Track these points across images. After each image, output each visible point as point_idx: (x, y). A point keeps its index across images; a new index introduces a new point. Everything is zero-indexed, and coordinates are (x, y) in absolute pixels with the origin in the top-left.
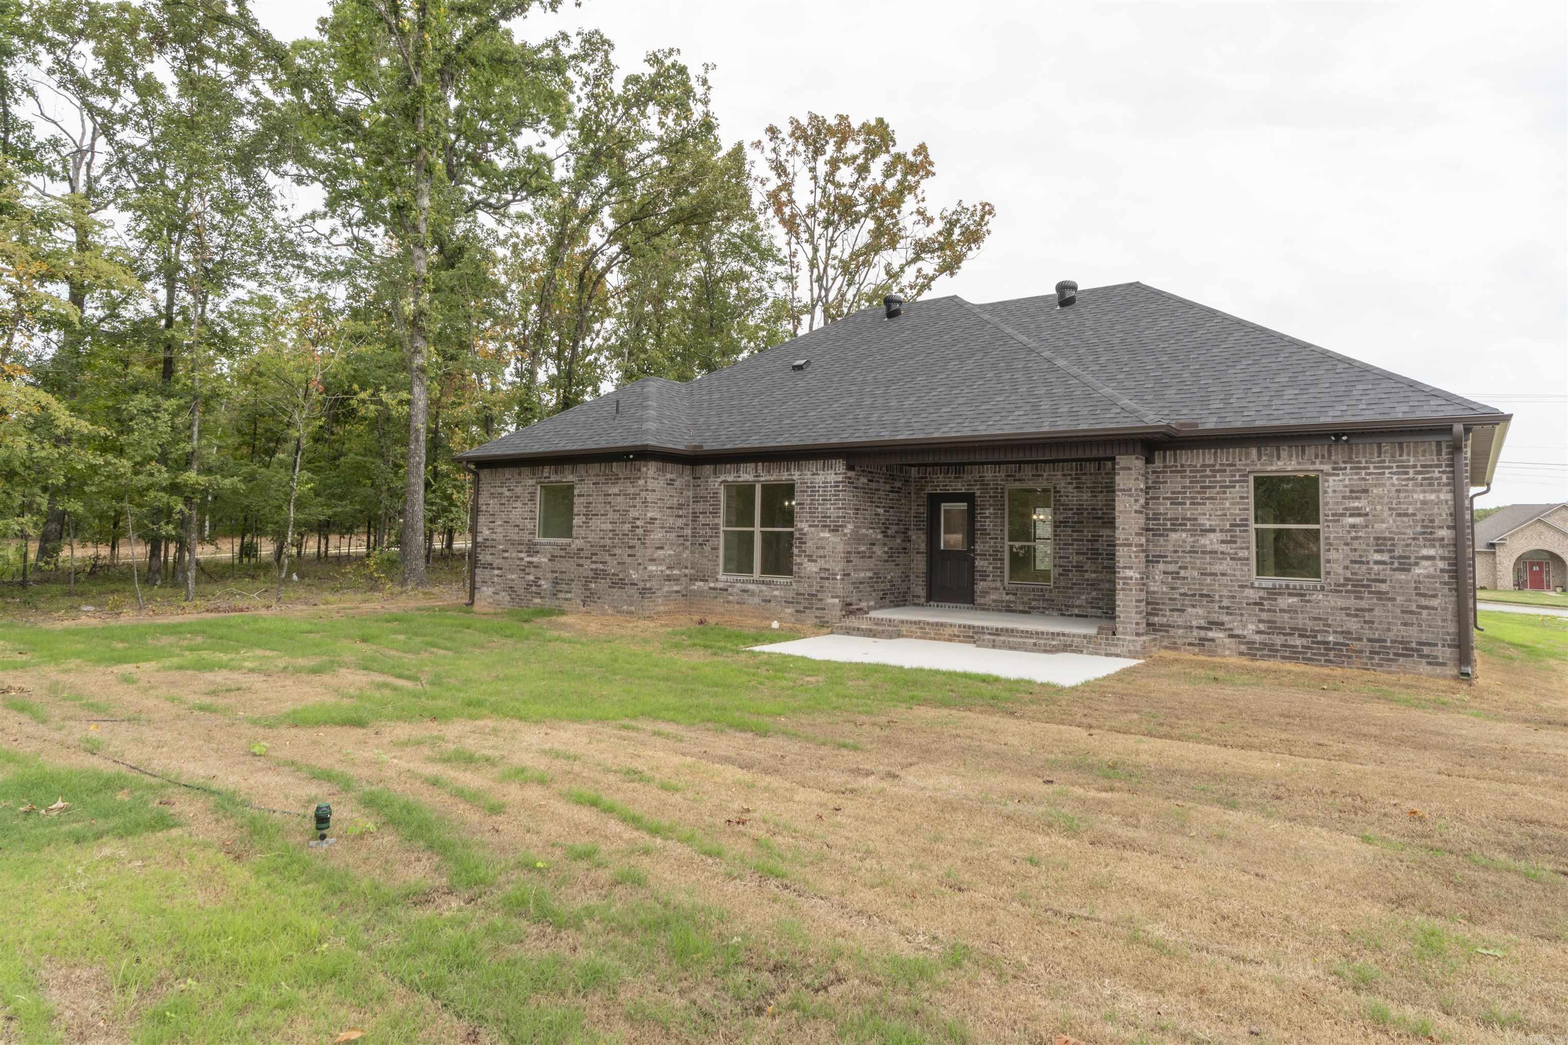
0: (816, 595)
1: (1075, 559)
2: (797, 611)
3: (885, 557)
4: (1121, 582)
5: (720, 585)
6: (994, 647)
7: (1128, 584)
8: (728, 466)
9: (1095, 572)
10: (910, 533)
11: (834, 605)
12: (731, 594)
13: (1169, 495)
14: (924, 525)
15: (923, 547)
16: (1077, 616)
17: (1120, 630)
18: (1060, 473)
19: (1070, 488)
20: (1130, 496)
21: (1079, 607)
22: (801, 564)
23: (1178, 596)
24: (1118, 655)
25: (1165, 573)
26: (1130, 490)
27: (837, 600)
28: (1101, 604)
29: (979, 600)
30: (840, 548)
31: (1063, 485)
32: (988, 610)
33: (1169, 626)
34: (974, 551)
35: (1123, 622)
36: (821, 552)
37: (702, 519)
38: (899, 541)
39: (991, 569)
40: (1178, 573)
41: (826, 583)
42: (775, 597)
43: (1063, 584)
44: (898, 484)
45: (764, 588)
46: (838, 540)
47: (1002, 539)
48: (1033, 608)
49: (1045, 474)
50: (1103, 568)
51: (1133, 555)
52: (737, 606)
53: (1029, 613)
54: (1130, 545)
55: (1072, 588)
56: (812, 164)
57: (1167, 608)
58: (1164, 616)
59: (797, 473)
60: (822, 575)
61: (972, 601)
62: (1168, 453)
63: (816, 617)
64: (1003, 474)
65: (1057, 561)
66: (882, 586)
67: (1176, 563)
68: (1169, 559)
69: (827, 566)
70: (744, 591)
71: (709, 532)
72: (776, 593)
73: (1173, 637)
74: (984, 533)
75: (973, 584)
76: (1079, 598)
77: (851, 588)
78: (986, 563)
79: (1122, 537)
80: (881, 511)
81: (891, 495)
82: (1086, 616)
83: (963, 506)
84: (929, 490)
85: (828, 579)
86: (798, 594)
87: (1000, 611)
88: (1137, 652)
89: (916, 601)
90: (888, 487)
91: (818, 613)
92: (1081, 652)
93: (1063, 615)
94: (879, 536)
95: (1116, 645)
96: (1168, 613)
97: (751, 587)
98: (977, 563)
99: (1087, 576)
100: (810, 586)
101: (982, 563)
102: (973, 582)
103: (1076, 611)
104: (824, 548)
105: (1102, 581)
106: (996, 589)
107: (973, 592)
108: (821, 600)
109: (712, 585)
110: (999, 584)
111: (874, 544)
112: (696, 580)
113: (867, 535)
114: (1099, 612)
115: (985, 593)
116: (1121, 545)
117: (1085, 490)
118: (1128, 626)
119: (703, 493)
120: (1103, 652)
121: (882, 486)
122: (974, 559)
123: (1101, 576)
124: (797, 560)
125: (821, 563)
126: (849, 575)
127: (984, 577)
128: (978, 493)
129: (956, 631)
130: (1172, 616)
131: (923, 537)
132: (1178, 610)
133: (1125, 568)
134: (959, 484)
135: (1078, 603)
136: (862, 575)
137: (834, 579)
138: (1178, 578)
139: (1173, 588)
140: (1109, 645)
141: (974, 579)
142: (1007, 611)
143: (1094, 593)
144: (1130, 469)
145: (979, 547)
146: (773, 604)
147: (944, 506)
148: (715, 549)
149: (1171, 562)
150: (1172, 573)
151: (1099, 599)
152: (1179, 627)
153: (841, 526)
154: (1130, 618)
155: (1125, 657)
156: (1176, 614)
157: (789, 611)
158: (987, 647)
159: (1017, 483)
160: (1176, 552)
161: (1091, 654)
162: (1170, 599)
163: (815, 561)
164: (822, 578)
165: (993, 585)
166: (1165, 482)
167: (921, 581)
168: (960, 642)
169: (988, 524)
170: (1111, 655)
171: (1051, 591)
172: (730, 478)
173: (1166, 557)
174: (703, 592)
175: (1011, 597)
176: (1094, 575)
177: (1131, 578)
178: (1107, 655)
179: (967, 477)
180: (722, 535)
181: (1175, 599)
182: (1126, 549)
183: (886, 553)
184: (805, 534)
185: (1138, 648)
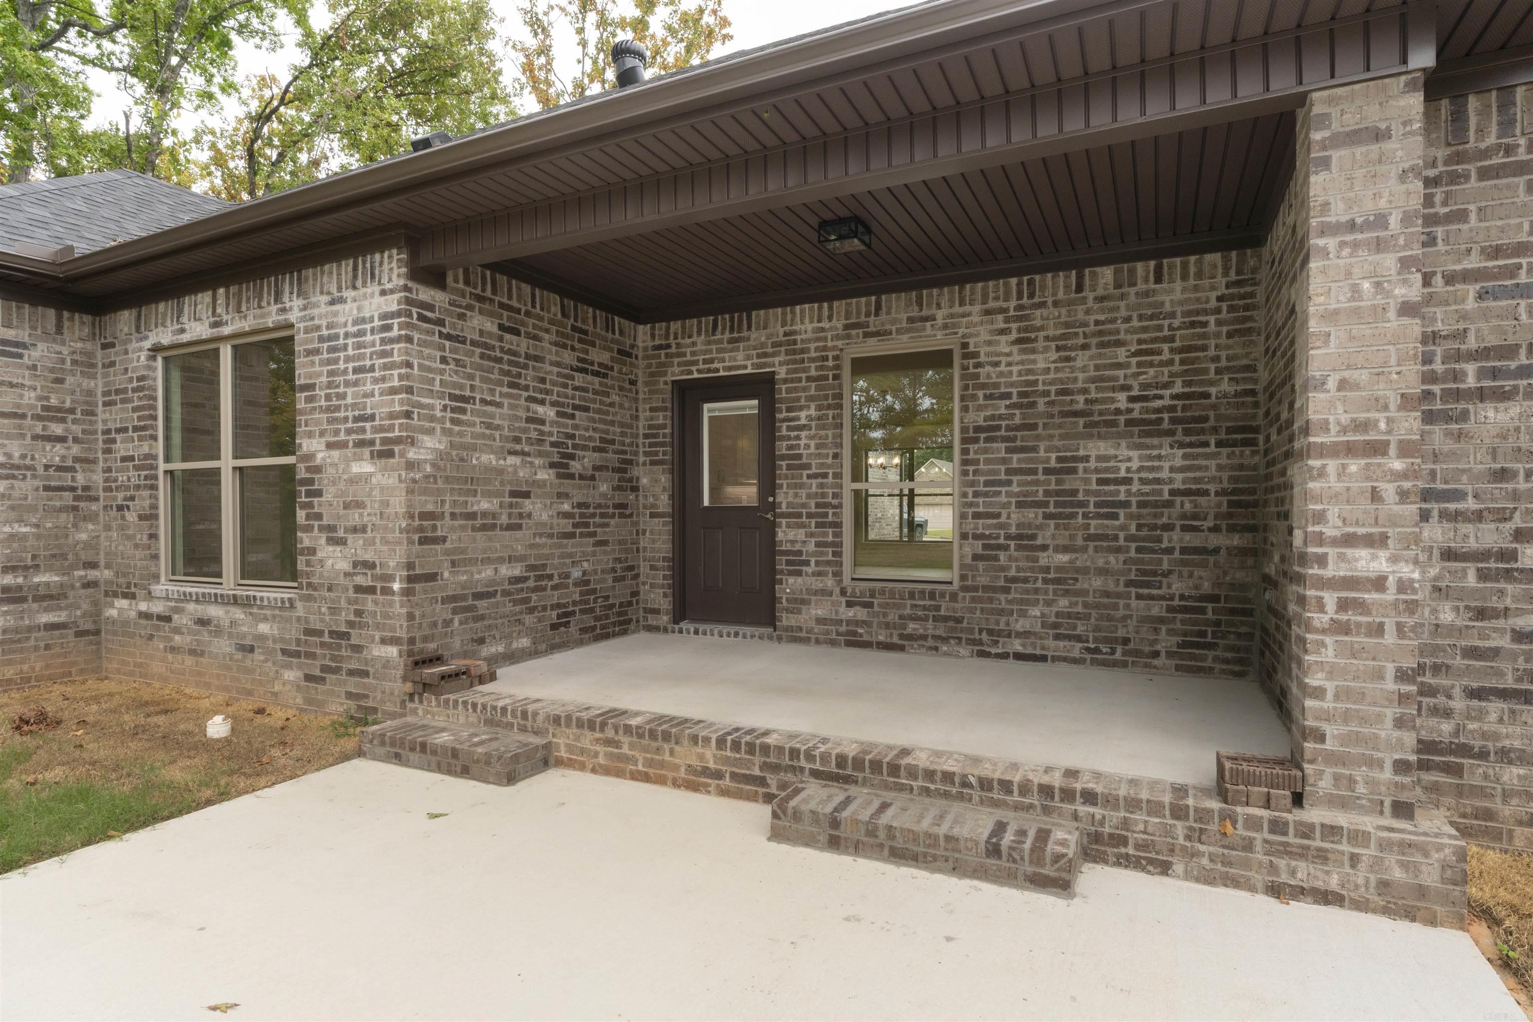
0: (345, 636)
1: (1014, 518)
2: (309, 678)
3: (567, 525)
4: (1330, 599)
5: (158, 608)
6: (835, 844)
7: (1361, 607)
8: (162, 306)
9: (1065, 549)
10: (636, 472)
11: (387, 664)
12: (177, 631)
13: (1473, 262)
14: (664, 453)
15: (664, 502)
16: (1019, 656)
17: (1325, 785)
18: (977, 308)
19: (1003, 344)
20: (1379, 246)
21: (1024, 635)
22: (312, 551)
23: (1504, 642)
24: (1326, 897)
25: (1449, 555)
26: (1381, 221)
27: (392, 651)
28: (1080, 629)
29: (786, 620)
30: (398, 504)
31: (985, 336)
32: (805, 641)
33: (1465, 750)
34: (774, 506)
35: (1333, 758)
36: (354, 518)
37: (122, 448)
38: (604, 488)
39: (811, 547)
40: (1509, 555)
41: (369, 603)
42: (262, 637)
43: (983, 580)
44: (598, 356)
45: (238, 614)
46: (391, 480)
47: (838, 476)
48: (910, 637)
49: (940, 314)
50: (1089, 538)
51: (1389, 490)
52: (189, 661)
53: (901, 648)
54: (1378, 449)
55: (1007, 590)
56: (580, 25)
57: (1457, 686)
58: (1447, 714)
59: (297, 303)
60: (360, 580)
61: (770, 620)
62: (1473, 103)
63: (350, 695)
64: (838, 324)
65: (970, 525)
66: (555, 597)
67: (1503, 516)
68: (1471, 504)
69: (369, 556)
70: (203, 622)
71: (134, 477)
72: (263, 628)
73: (1480, 792)
74: (798, 464)
75: (773, 582)
76: (1023, 614)
77: (442, 612)
78: (801, 534)
79: (1340, 416)
80: (547, 412)
81: (579, 379)
82: (1043, 658)
83: (749, 406)
84: (675, 373)
85: (371, 590)
86: (309, 632)
87: (833, 643)
88: (1422, 892)
89: (652, 621)
90: (568, 357)
91: (353, 685)
92: (1164, 868)
93: (983, 654)
94: (544, 475)
95: (1322, 856)
96: (1458, 704)
97: (214, 611)
98: (780, 536)
99: (1044, 559)
100: (333, 611)
101: (792, 534)
102: (771, 579)
103: (1017, 646)
104: (360, 505)
105: (1085, 571)
106: (825, 592)
107: (773, 600)
108: (357, 649)
109: (143, 606)
110: (830, 582)
111: (526, 495)
112: (115, 595)
113: (500, 471)
114: (1076, 650)
115: (799, 602)
116: (1333, 450)
117: (1041, 344)
118: (1360, 774)
119: (120, 381)
120: (1259, 878)
121: (551, 353)
122: (772, 527)
123: (1082, 560)
124: (305, 540)
125: (357, 547)
126: (432, 577)
127: (797, 564)
128: (782, 372)
129: (710, 757)
130: (1480, 716)
131: (664, 479)
132: (1503, 694)
133: (1349, 540)
134: (740, 355)
135: (1020, 625)
136: (487, 573)
137: (386, 591)
138: (1508, 575)
139: (1481, 614)
140: (1286, 851)
141: (774, 571)
142: (849, 644)
143: (1063, 603)
144: (1379, 135)
145: (784, 498)
146: (258, 656)
147: (710, 410)
148: (150, 517)
149: (1479, 516)
150: (1483, 555)
151: (1078, 616)
152: (1505, 756)
153: (398, 441)
154: (1373, 741)
155: (1361, 906)
156: (1495, 707)
157: (291, 675)
158: (808, 841)
159: (872, 341)
160: (1502, 475)
161: (1207, 879)
162: (1472, 653)
163: (342, 542)
164: (359, 589)
165: (817, 584)
166: (1461, 216)
167: (661, 577)
168: (724, 793)
169: (806, 444)
170: (1299, 893)
171: (954, 597)
172: (165, 337)
173: (1459, 495)
174: (126, 623)
175: (860, 613)
176: (1064, 558)
177: (1379, 583)
178: (1276, 891)
179: (757, 336)
180: (162, 483)
181: (1495, 653)
182: (1354, 466)
183: (566, 515)
184: (318, 469)
185: (1430, 877)
